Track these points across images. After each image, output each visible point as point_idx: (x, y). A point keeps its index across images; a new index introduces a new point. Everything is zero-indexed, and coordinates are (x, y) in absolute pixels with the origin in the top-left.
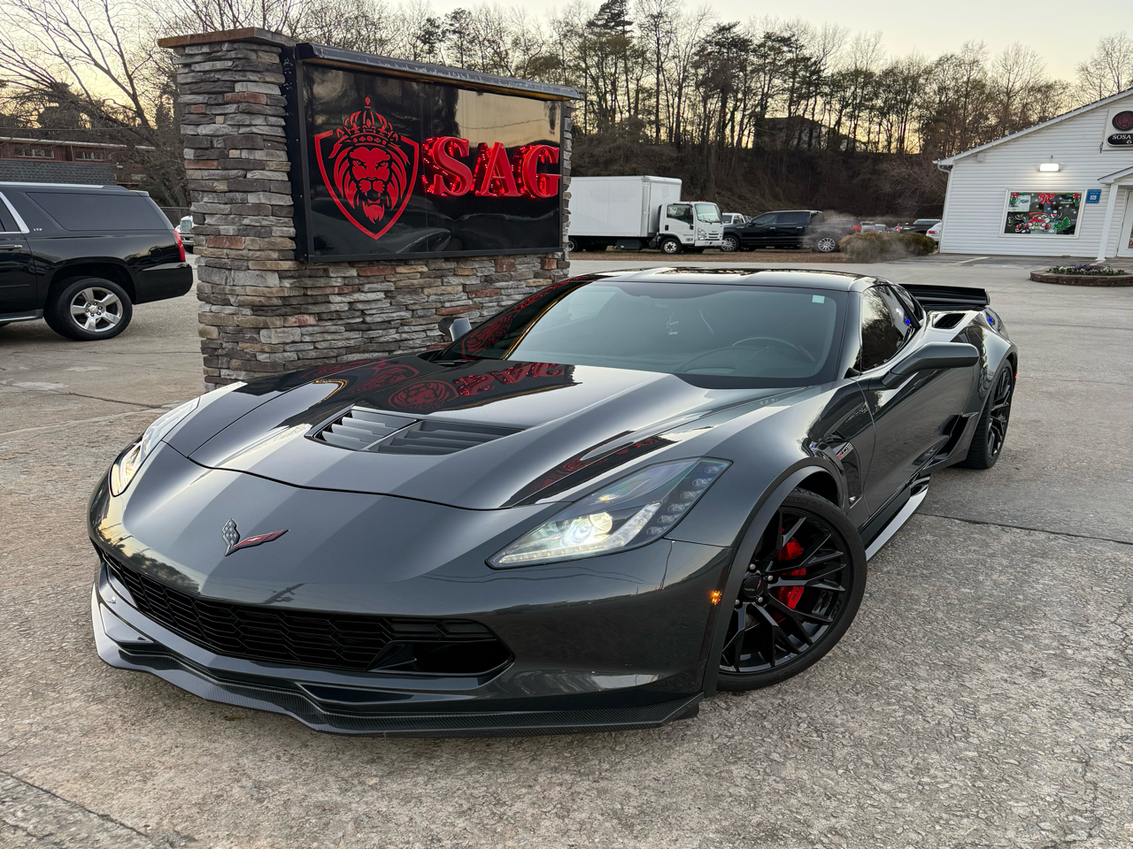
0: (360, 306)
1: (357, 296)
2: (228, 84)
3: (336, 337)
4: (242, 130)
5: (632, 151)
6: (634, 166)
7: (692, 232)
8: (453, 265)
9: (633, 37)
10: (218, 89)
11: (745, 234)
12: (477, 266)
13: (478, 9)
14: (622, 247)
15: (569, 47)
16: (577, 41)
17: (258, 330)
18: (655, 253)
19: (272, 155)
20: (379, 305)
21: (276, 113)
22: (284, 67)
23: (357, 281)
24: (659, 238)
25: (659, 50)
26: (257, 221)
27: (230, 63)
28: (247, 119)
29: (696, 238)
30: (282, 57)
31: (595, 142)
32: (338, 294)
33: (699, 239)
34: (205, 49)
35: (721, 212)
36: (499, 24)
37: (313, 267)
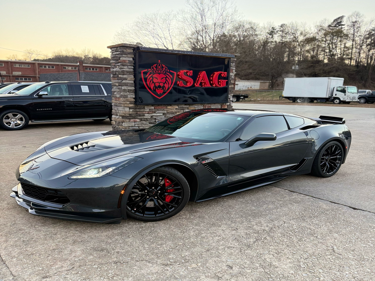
0: (154, 117)
1: (154, 114)
2: (119, 58)
3: (146, 125)
4: (122, 70)
5: (339, 69)
6: (339, 73)
7: (345, 96)
8: (187, 106)
9: (345, 30)
10: (117, 59)
11: (369, 98)
12: (196, 107)
13: (290, 23)
14: (319, 101)
15: (320, 34)
16: (323, 32)
17: (123, 122)
18: (331, 103)
19: (129, 76)
20: (161, 117)
21: (131, 65)
22: (134, 53)
23: (154, 110)
24: (333, 98)
25: (354, 33)
26: (123, 94)
27: (119, 52)
28: (122, 67)
29: (347, 98)
30: (134, 50)
31: (325, 65)
32: (148, 114)
33: (348, 99)
34: (115, 49)
35: (358, 90)
36: (296, 28)
37: (140, 106)
